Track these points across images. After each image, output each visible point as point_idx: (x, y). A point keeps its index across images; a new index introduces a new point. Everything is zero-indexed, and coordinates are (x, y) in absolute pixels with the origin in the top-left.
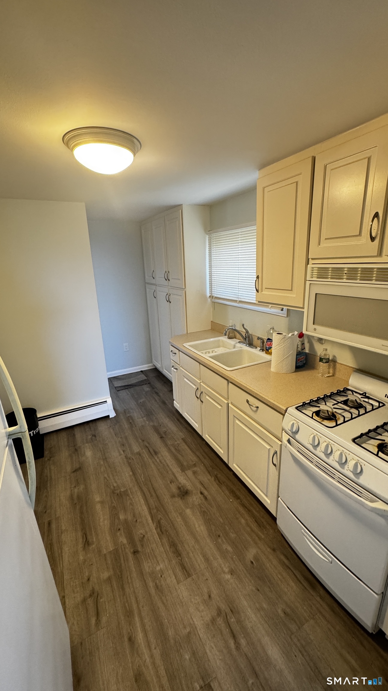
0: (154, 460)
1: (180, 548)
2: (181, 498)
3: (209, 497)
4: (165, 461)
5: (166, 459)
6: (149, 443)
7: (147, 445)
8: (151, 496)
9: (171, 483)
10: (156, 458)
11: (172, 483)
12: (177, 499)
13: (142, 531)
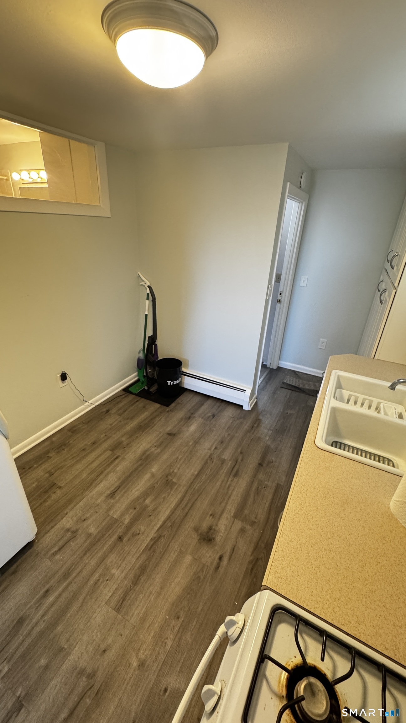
0: (226, 479)
1: (143, 579)
2: (199, 540)
3: (221, 570)
4: (233, 490)
5: (236, 489)
6: (242, 460)
7: (239, 460)
8: (183, 509)
9: (211, 515)
10: (230, 479)
11: (212, 517)
12: (195, 537)
13: (142, 528)
